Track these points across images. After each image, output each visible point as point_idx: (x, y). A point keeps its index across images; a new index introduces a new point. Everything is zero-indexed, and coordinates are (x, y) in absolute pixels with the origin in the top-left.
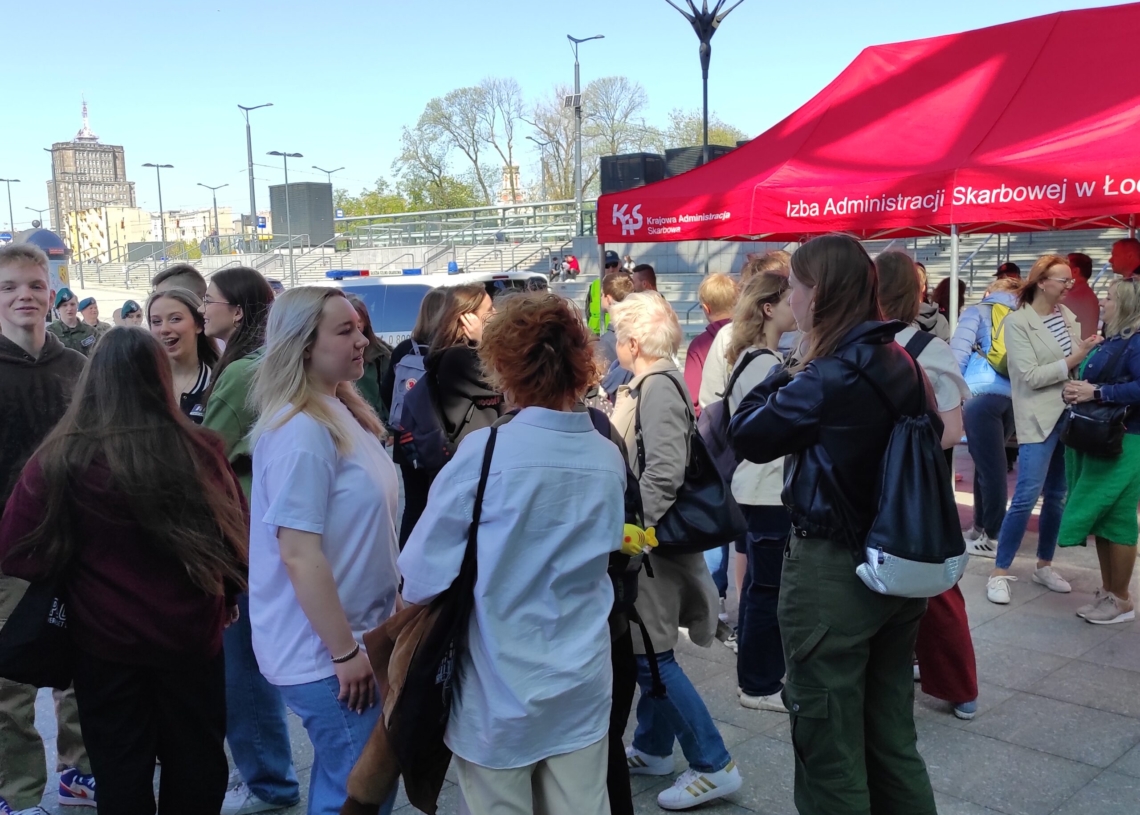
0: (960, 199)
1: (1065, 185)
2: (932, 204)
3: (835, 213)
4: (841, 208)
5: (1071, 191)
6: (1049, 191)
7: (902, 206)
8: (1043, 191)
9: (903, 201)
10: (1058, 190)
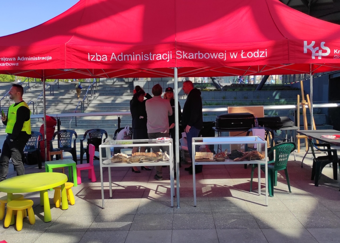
0: (179, 56)
1: (225, 53)
2: (167, 58)
3: (117, 60)
4: (120, 58)
5: (228, 56)
6: (219, 56)
7: (152, 58)
8: (217, 55)
9: (152, 56)
10: (223, 55)
